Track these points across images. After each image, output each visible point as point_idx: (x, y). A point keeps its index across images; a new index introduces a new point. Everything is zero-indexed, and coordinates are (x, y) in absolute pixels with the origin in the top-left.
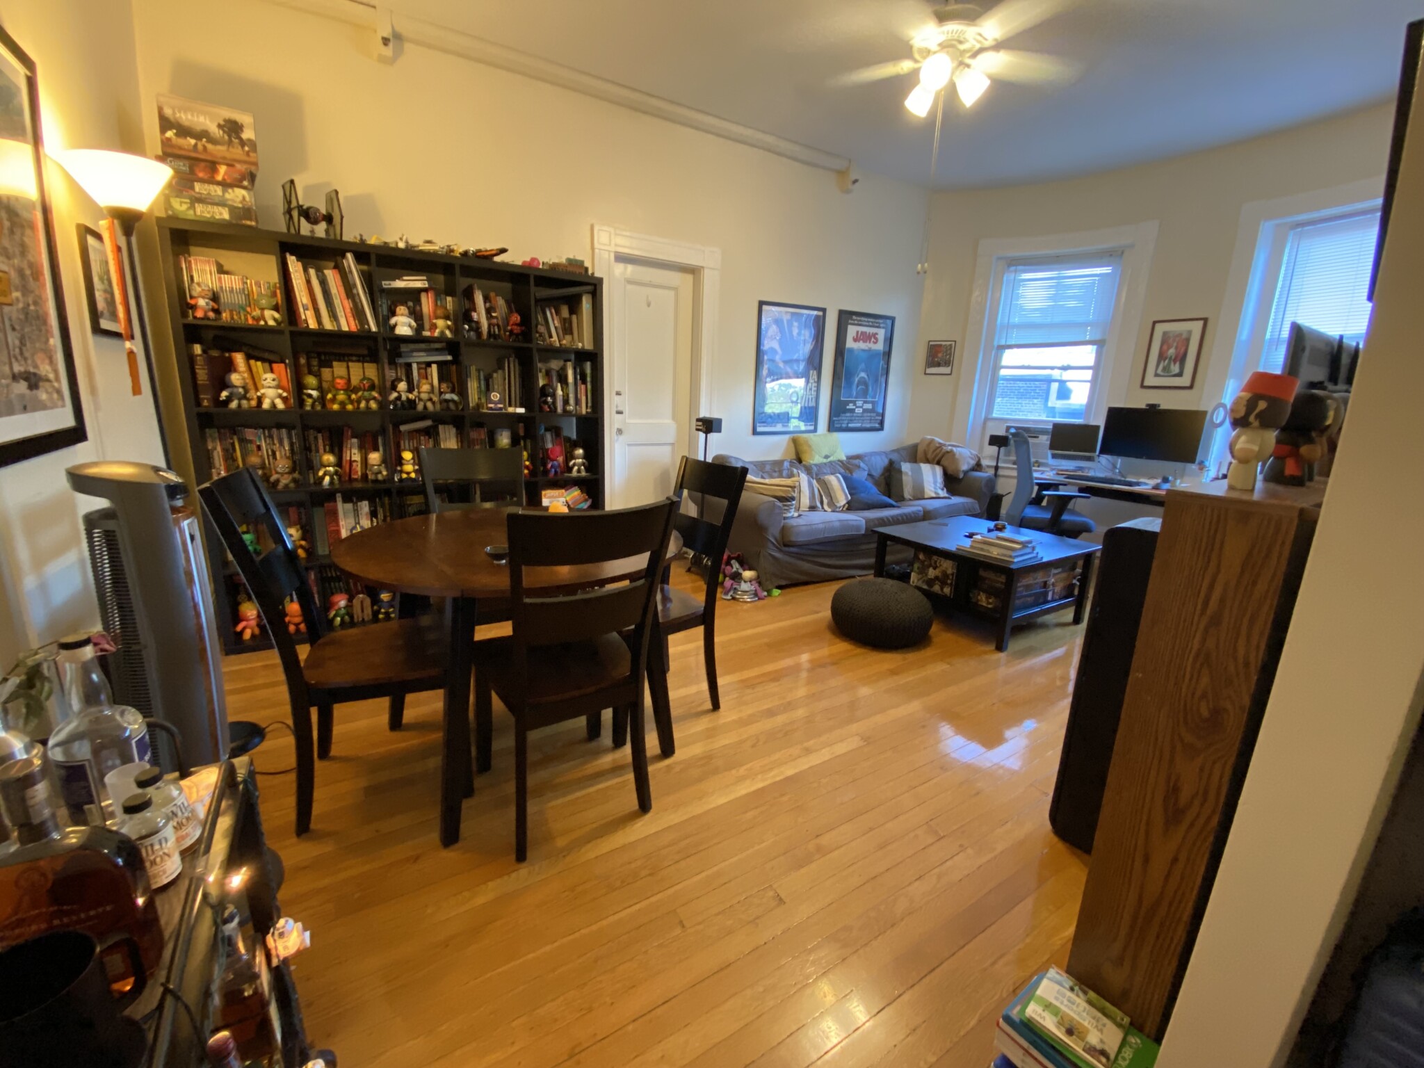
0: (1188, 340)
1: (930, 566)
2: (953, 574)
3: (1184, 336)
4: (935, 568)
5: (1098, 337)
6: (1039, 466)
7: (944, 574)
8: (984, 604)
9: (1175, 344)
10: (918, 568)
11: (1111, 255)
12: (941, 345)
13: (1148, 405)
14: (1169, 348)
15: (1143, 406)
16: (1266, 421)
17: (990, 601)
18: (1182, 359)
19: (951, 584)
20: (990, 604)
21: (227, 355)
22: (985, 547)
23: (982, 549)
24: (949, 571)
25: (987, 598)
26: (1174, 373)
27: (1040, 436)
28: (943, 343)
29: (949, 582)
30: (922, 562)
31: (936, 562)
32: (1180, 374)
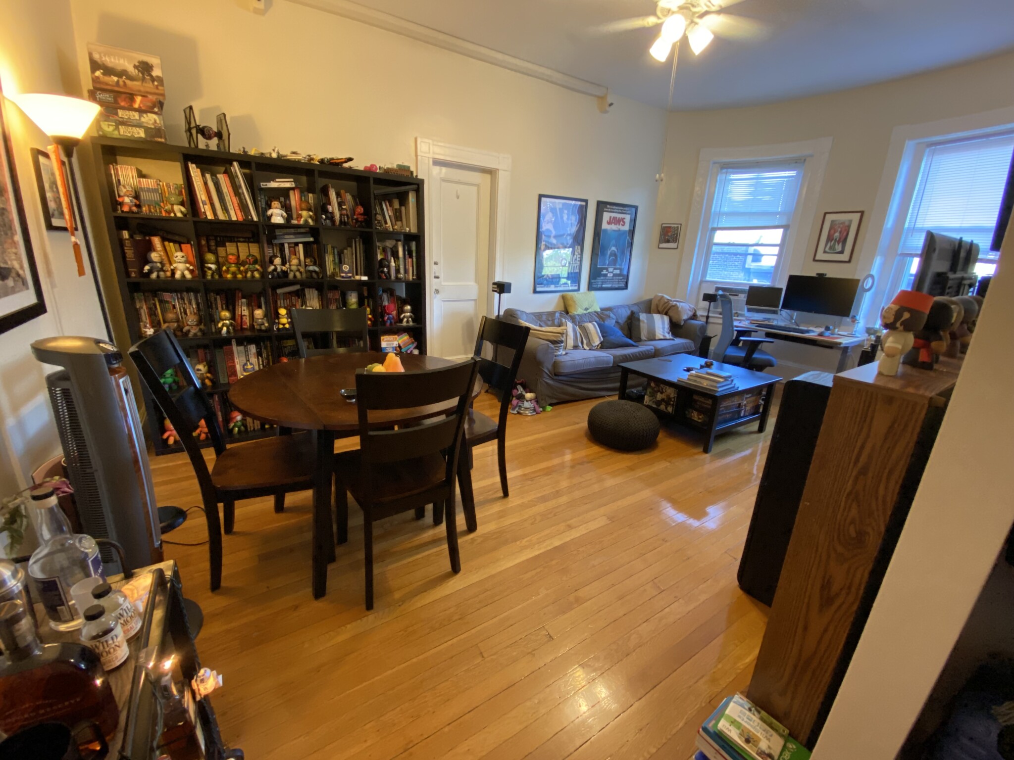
0: (849, 227)
1: (659, 391)
2: (674, 398)
3: (847, 223)
4: (662, 393)
5: (784, 223)
6: (738, 316)
7: (668, 397)
8: (696, 419)
9: (839, 230)
10: (650, 393)
11: (796, 162)
12: (670, 227)
13: (817, 274)
14: (835, 233)
15: (814, 274)
16: (908, 327)
17: (700, 417)
19: (673, 405)
20: (699, 419)
21: (147, 238)
22: (698, 380)
23: (695, 381)
24: (672, 396)
25: (698, 415)
26: (837, 251)
27: (740, 295)
28: (673, 226)
29: (672, 403)
30: (653, 388)
31: (662, 389)
32: (842, 252)
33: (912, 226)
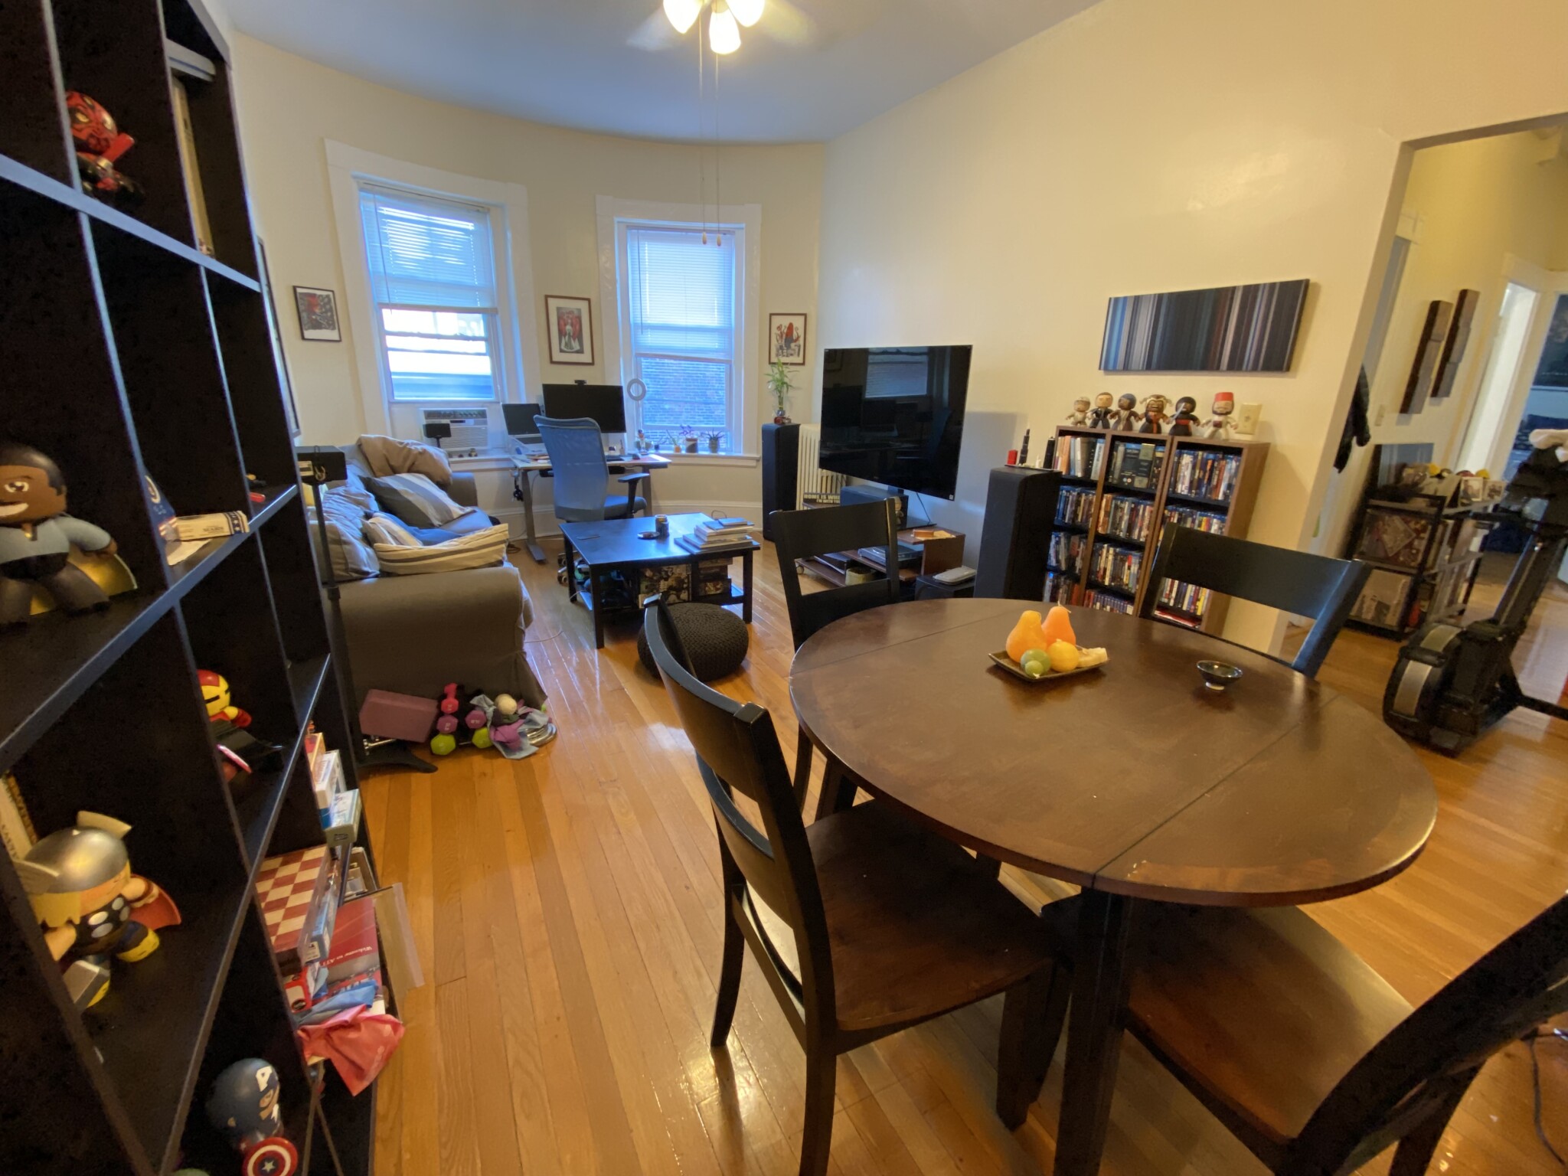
0: (579, 318)
1: (661, 578)
2: (688, 577)
3: (576, 312)
4: (666, 579)
5: (487, 305)
7: (680, 581)
8: (713, 593)
9: (570, 321)
10: (647, 587)
12: (313, 296)
13: (576, 382)
14: (565, 325)
15: (570, 382)
17: (718, 587)
18: (579, 336)
19: (687, 588)
20: (717, 589)
22: (722, 538)
23: (720, 541)
24: (684, 575)
25: (714, 586)
26: (575, 349)
28: (318, 293)
29: (685, 586)
30: (651, 579)
31: (666, 572)
32: (581, 351)
33: (640, 322)
